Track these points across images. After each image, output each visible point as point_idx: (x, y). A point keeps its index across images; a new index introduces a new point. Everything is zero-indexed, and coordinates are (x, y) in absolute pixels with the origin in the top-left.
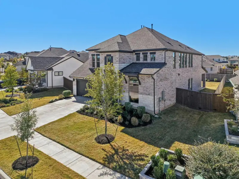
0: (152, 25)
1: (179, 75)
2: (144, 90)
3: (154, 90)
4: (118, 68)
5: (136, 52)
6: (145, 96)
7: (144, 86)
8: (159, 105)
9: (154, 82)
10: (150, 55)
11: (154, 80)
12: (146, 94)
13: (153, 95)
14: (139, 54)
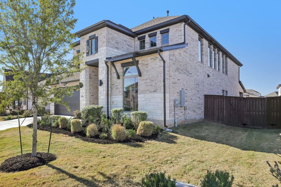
0: (168, 12)
1: (208, 76)
2: (146, 84)
3: (164, 81)
4: (105, 53)
5: (139, 36)
6: (148, 95)
7: (148, 77)
8: (175, 114)
9: (164, 67)
10: (160, 35)
11: (164, 62)
12: (151, 92)
13: (163, 91)
14: (144, 37)
